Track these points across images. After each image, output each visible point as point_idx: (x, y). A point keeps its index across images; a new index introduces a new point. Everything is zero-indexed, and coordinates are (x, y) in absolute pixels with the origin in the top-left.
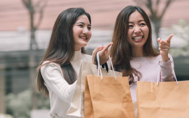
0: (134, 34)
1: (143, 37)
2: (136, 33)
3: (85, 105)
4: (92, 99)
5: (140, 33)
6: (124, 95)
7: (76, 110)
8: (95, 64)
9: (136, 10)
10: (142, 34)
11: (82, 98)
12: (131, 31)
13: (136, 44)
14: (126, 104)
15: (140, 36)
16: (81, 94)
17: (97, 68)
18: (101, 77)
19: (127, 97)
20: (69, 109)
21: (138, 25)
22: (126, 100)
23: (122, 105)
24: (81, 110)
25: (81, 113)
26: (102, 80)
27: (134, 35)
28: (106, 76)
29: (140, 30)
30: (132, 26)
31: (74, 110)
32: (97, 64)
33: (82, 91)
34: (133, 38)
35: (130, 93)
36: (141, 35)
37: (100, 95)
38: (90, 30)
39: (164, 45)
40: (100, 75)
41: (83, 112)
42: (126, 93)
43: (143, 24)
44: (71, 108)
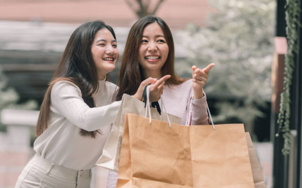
0: (147, 52)
1: (160, 58)
2: (150, 51)
3: (121, 154)
4: (131, 146)
5: (155, 51)
6: (181, 150)
7: (110, 160)
8: (143, 102)
9: (156, 22)
10: (158, 54)
11: (118, 144)
12: (143, 47)
13: (149, 65)
14: (181, 162)
15: (155, 56)
16: (118, 139)
17: (145, 107)
18: (149, 120)
19: (185, 153)
20: (101, 158)
21: (155, 41)
22: (182, 157)
23: (176, 163)
24: (116, 160)
25: (115, 165)
26: (151, 124)
27: (148, 54)
28: (157, 120)
29: (156, 48)
30: (146, 41)
31: (106, 160)
32: (145, 101)
33: (120, 135)
34: (146, 58)
35: (190, 148)
36: (157, 56)
37: (144, 143)
38: (116, 48)
39: (201, 76)
40: (148, 116)
41: (118, 164)
42: (185, 147)
43: (162, 41)
44: (103, 156)
